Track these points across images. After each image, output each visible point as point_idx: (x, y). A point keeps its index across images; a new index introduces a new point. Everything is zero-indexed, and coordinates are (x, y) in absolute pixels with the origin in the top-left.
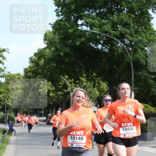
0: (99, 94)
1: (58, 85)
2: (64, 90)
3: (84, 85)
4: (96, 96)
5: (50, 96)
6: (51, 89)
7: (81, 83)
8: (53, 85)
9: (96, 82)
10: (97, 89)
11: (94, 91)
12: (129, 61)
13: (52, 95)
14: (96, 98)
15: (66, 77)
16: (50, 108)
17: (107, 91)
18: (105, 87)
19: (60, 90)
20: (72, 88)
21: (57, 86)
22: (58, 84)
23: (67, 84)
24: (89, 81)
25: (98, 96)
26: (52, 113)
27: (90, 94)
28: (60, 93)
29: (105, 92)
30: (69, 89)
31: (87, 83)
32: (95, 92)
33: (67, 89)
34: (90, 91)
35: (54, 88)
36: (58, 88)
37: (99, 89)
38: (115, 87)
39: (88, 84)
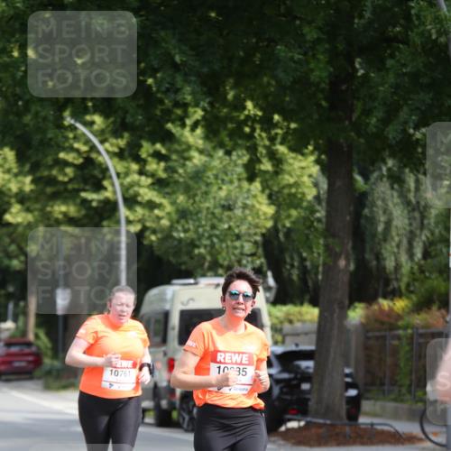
0: (276, 218)
1: (51, 167)
2: (83, 195)
3: (196, 166)
4: (257, 226)
5: (9, 224)
6: (14, 187)
7: (174, 157)
8: (27, 167)
9: (262, 150)
10: (265, 186)
11: (248, 202)
12: (439, 33)
13: (19, 220)
14: (258, 238)
15: (98, 119)
16: (11, 289)
17: (317, 198)
18: (305, 179)
19: (63, 193)
20: (128, 180)
21: (46, 173)
22: (49, 160)
23: (100, 159)
24: (221, 145)
25: (269, 224)
26: (21, 319)
27: (226, 213)
28: (63, 208)
29: (305, 204)
30: (110, 188)
31: (210, 156)
32: (253, 206)
33: (99, 187)
34: (227, 198)
35: (28, 179)
36: (52, 181)
37: (275, 189)
38: (359, 178)
39: (216, 163)
